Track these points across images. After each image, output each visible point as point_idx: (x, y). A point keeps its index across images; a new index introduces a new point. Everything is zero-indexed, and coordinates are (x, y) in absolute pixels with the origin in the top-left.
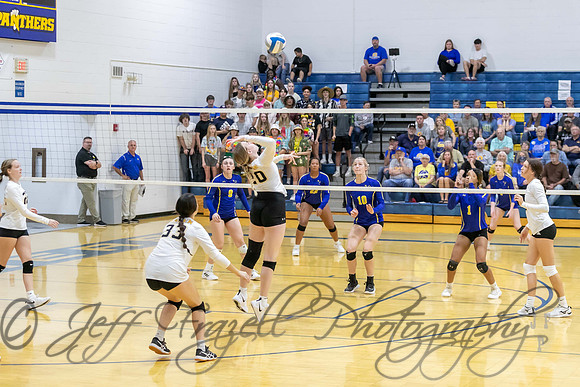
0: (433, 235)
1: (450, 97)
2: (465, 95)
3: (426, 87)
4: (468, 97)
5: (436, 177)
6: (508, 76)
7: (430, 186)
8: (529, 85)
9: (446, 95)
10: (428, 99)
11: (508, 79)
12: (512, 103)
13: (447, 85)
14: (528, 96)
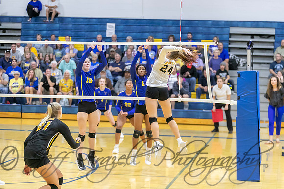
0: (21, 126)
1: (34, 33)
2: (45, 32)
3: (19, 26)
4: (47, 33)
5: (24, 87)
6: (74, 20)
7: (20, 93)
8: (88, 26)
9: (32, 32)
10: (20, 34)
11: (74, 22)
12: (76, 38)
13: (32, 25)
14: (87, 33)
